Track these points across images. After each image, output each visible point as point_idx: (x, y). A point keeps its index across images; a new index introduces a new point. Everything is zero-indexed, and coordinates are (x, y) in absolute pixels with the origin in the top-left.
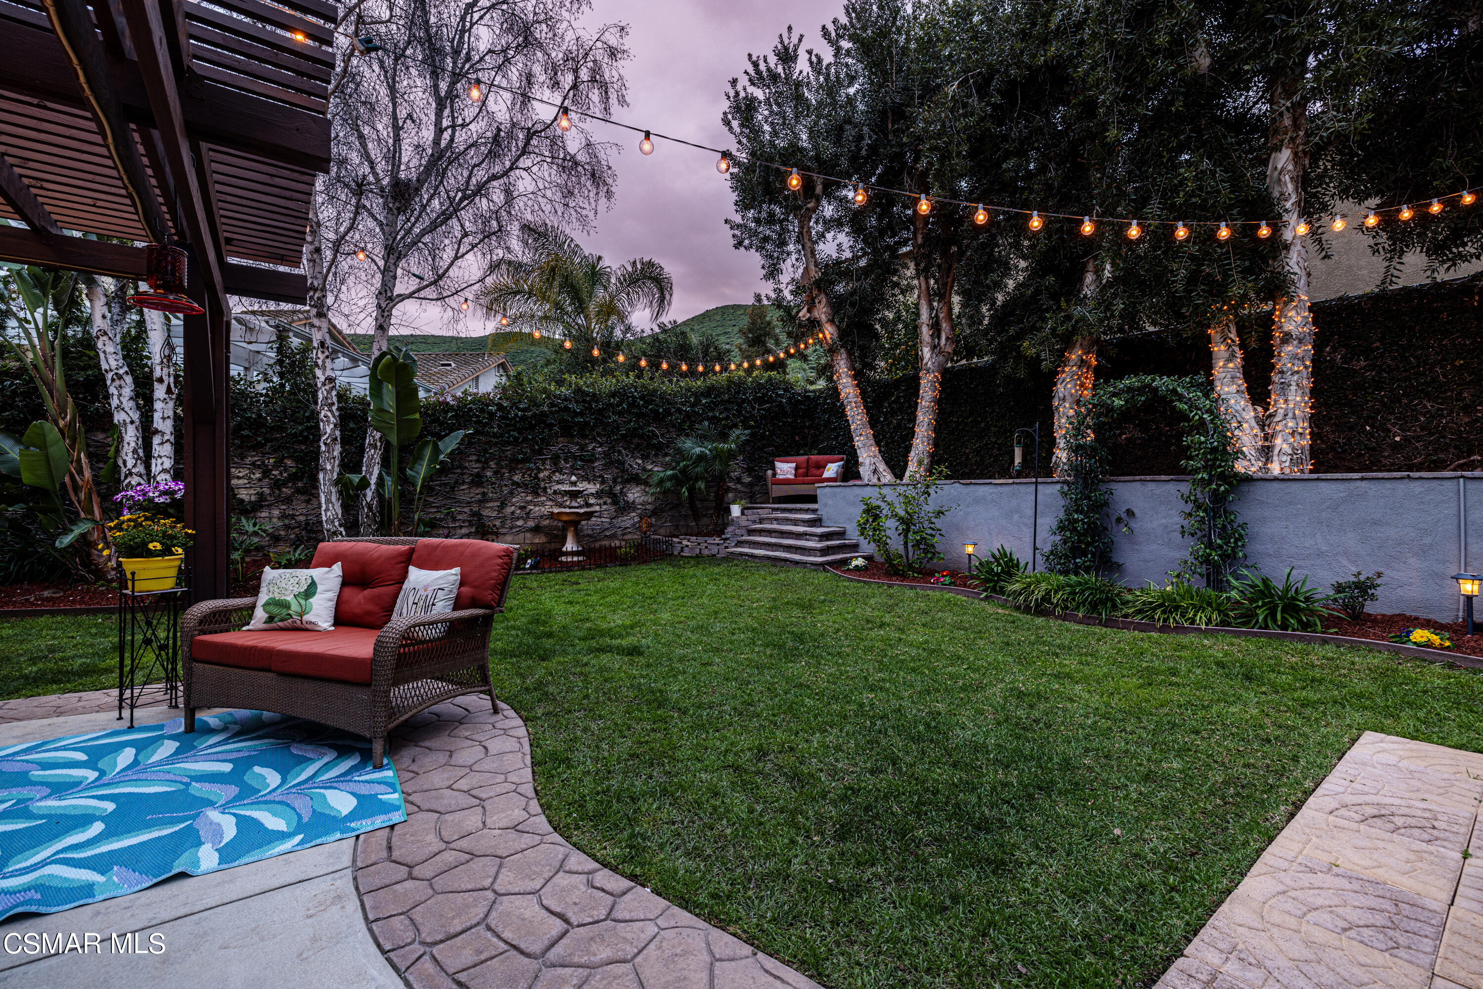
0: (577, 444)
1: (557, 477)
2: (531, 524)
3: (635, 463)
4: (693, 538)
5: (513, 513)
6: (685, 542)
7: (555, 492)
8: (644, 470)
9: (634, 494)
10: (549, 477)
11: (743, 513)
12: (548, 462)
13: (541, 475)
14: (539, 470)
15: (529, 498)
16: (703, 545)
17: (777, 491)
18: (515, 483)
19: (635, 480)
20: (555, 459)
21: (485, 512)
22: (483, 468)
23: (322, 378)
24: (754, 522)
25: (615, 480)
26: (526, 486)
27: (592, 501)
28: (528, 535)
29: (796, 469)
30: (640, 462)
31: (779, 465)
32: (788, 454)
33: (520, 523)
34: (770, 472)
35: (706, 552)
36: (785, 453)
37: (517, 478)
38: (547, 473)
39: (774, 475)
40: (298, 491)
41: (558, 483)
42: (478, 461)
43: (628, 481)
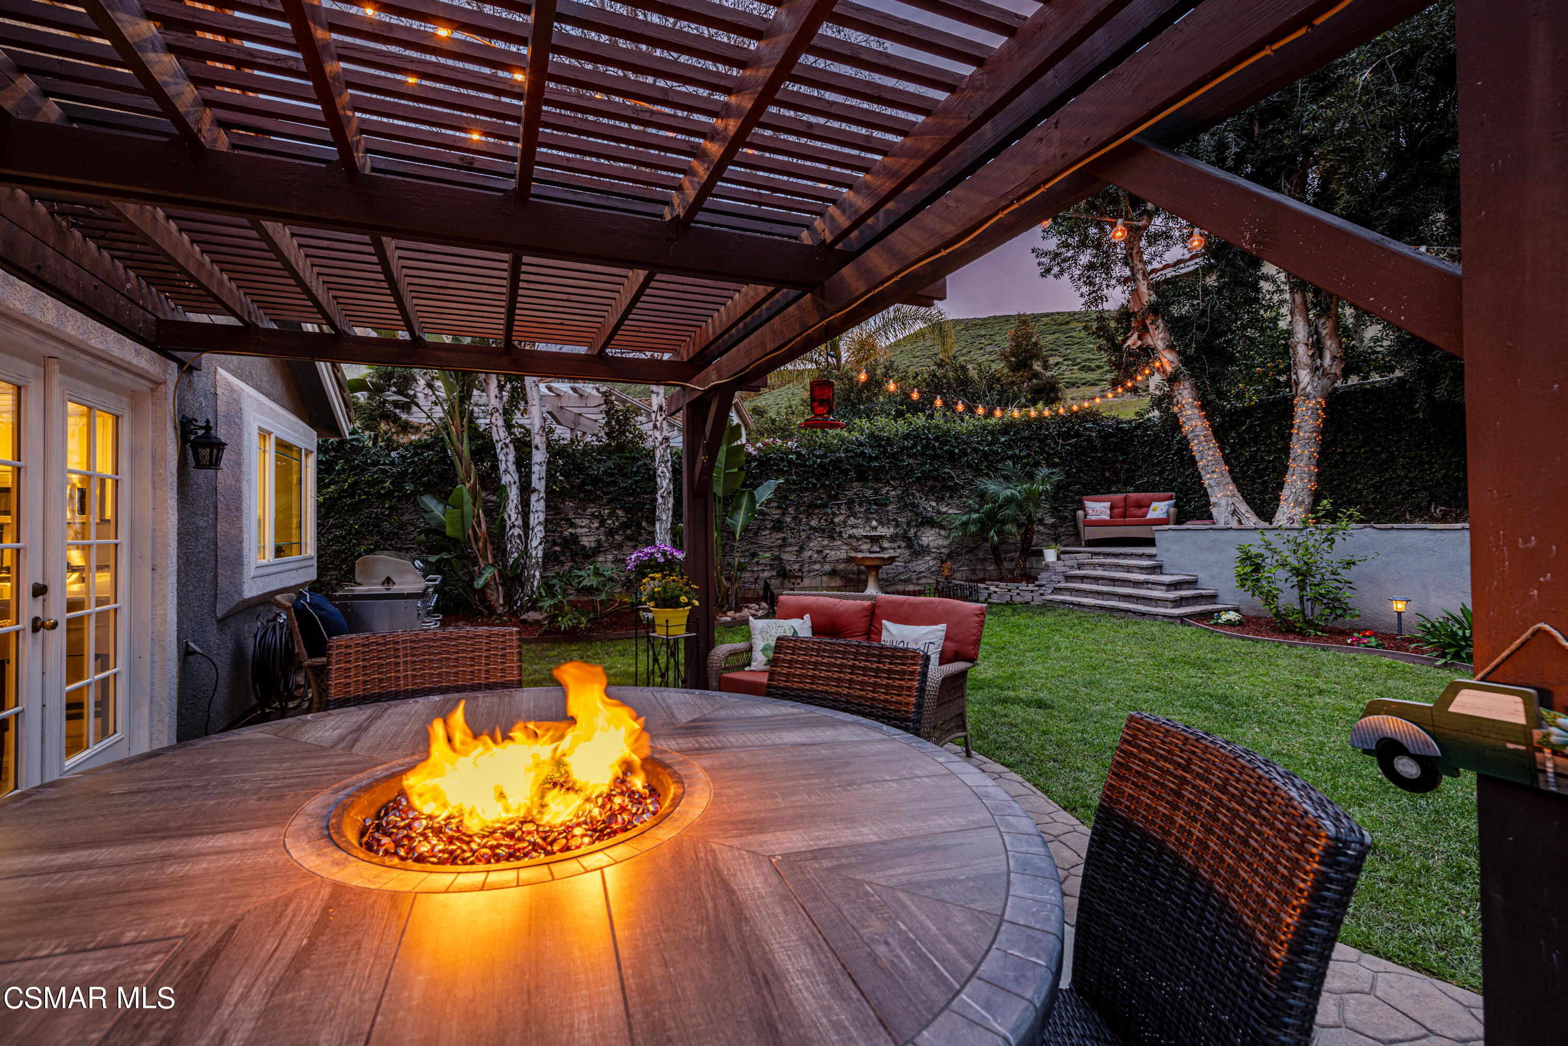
0: (872, 488)
1: (852, 521)
2: (827, 567)
3: (929, 506)
4: (1002, 585)
5: (810, 557)
6: (993, 588)
7: (850, 537)
8: (939, 512)
9: (929, 537)
10: (845, 522)
11: (1059, 559)
12: (843, 507)
13: (836, 520)
14: (834, 514)
15: (825, 543)
16: (1014, 592)
17: (1089, 533)
18: (812, 528)
19: (930, 523)
20: (850, 504)
21: (785, 557)
22: (783, 514)
23: (660, 439)
24: (1072, 567)
25: (909, 524)
26: (823, 531)
27: (886, 544)
28: (825, 578)
29: (1112, 508)
30: (934, 504)
31: (1089, 504)
32: (1097, 492)
33: (817, 567)
34: (1080, 513)
35: (1018, 599)
36: (1097, 489)
37: (814, 523)
38: (842, 518)
39: (1086, 515)
40: (628, 538)
41: (853, 527)
42: (779, 507)
43: (922, 524)
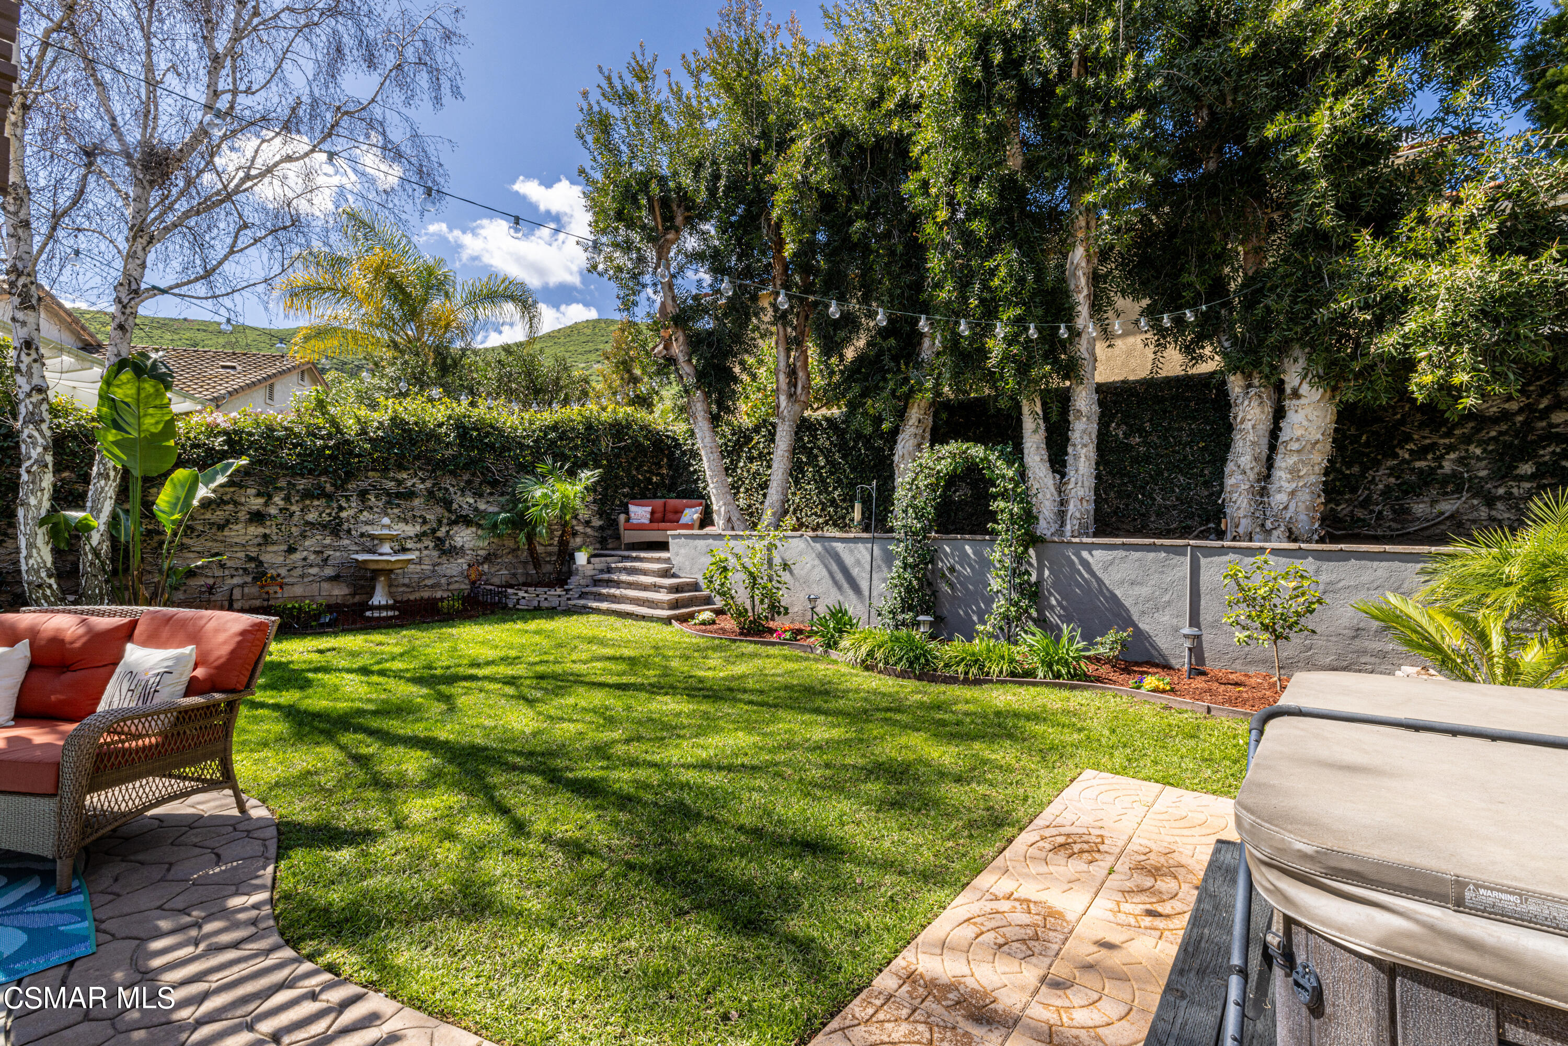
0: (393, 479)
1: (365, 516)
2: (329, 571)
3: (465, 502)
4: (531, 589)
5: (305, 559)
6: (521, 594)
7: (362, 535)
8: (476, 509)
9: (464, 537)
10: (355, 517)
11: (589, 562)
12: (353, 499)
13: (344, 514)
14: (341, 508)
15: (328, 541)
16: (542, 597)
17: (629, 537)
18: (308, 523)
19: (466, 521)
20: (363, 494)
21: (265, 558)
22: (266, 504)
23: (27, 388)
24: (602, 571)
25: (440, 522)
26: (324, 526)
27: (409, 545)
28: (325, 585)
29: (652, 513)
30: (471, 501)
31: (632, 508)
32: (644, 497)
33: (314, 571)
34: (622, 517)
35: (545, 604)
36: (642, 494)
37: (311, 517)
38: (351, 512)
39: (628, 520)
41: (366, 523)
42: (259, 495)
43: (455, 522)
